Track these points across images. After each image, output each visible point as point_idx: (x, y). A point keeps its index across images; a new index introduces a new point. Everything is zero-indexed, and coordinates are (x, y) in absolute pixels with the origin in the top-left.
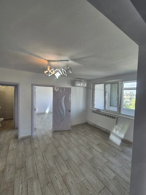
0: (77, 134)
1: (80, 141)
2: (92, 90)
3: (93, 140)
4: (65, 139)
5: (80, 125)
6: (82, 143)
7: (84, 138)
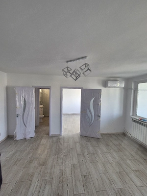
0: (107, 145)
1: (109, 156)
2: (133, 91)
3: (129, 162)
4: (91, 149)
5: (114, 134)
6: (111, 160)
7: (115, 154)
